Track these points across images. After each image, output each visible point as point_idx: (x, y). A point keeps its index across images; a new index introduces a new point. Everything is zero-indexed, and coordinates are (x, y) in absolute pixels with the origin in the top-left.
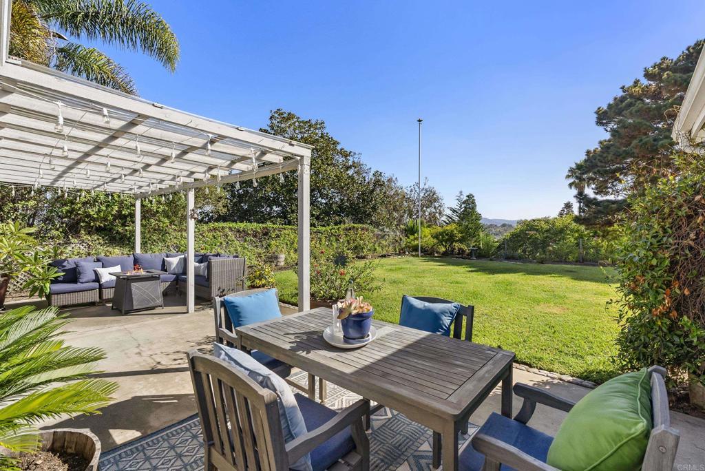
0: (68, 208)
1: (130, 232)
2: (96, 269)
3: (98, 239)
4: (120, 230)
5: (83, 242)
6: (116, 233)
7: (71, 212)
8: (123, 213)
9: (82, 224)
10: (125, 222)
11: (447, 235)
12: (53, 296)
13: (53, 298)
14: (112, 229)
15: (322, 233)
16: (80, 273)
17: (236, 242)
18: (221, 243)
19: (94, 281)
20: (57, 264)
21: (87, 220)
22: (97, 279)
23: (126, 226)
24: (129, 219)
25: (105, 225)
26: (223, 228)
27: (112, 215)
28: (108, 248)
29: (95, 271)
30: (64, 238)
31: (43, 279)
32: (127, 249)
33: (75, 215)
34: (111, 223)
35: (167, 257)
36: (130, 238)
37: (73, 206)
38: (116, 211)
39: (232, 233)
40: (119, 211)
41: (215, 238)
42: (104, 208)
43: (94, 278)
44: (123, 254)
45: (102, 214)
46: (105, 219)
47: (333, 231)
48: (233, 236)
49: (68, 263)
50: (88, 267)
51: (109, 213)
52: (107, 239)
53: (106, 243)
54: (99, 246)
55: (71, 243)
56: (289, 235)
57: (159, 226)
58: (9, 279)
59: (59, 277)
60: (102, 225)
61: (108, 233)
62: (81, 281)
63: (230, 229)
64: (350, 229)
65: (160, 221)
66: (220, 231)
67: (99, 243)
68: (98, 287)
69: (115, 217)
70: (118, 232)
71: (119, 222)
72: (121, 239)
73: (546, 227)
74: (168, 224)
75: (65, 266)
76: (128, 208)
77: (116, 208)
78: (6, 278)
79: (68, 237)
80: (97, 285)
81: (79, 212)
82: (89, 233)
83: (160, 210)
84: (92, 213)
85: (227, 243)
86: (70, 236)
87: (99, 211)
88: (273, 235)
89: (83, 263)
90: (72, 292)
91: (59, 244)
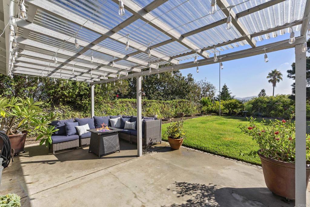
0: (53, 91)
1: (84, 103)
2: (76, 126)
3: (68, 107)
4: (79, 102)
5: (61, 109)
6: (77, 104)
7: (55, 92)
8: (81, 93)
9: (60, 100)
10: (82, 98)
11: (233, 104)
12: (54, 144)
13: (54, 146)
14: (75, 102)
15: (169, 104)
16: (68, 130)
17: (132, 108)
18: (126, 109)
19: (75, 134)
20: (54, 124)
21: (63, 97)
22: (77, 133)
23: (82, 100)
24: (84, 97)
25: (72, 100)
26: (126, 101)
27: (75, 95)
28: (73, 112)
29: (76, 128)
30: (51, 107)
31: (47, 134)
32: (83, 113)
33: (57, 95)
34: (75, 99)
35: (110, 118)
36: (84, 107)
37: (55, 90)
38: (77, 92)
39: (130, 104)
40: (79, 93)
41: (123, 107)
42: (72, 91)
43: (76, 132)
44: (80, 115)
45: (70, 94)
46: (72, 97)
47: (174, 103)
48: (131, 106)
49: (60, 123)
50: (72, 125)
51: (74, 93)
52: (72, 108)
53: (72, 110)
54: (69, 112)
55: (54, 110)
56: (155, 105)
57: (98, 101)
58: (27, 134)
59: (56, 132)
60: (70, 100)
61: (73, 104)
62: (69, 134)
63: (129, 102)
64: (181, 102)
65: (98, 98)
66: (125, 103)
67: (69, 110)
68: (78, 138)
69: (77, 96)
70: (78, 104)
71: (79, 98)
72: (80, 107)
73: (268, 101)
74: (102, 99)
75: (58, 125)
76: (83, 91)
77: (78, 90)
78: (25, 133)
79: (53, 107)
80: (77, 136)
81: (59, 93)
82: (64, 105)
83: (99, 92)
84: (66, 93)
85: (128, 109)
86: (54, 106)
87: (69, 93)
88: (148, 105)
89: (69, 123)
90: (65, 142)
91: (49, 110)
